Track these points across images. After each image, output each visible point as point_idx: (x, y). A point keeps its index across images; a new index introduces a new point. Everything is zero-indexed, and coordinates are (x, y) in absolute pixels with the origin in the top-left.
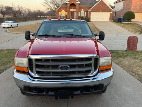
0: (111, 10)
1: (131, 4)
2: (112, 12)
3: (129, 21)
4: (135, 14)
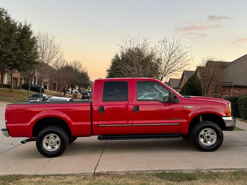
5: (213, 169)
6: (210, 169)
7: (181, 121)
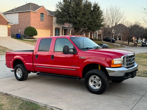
0: (8, 23)
1: (30, 19)
2: (10, 25)
3: (31, 38)
4: (37, 30)
5: (54, 107)
6: (53, 107)
7: (77, 67)
